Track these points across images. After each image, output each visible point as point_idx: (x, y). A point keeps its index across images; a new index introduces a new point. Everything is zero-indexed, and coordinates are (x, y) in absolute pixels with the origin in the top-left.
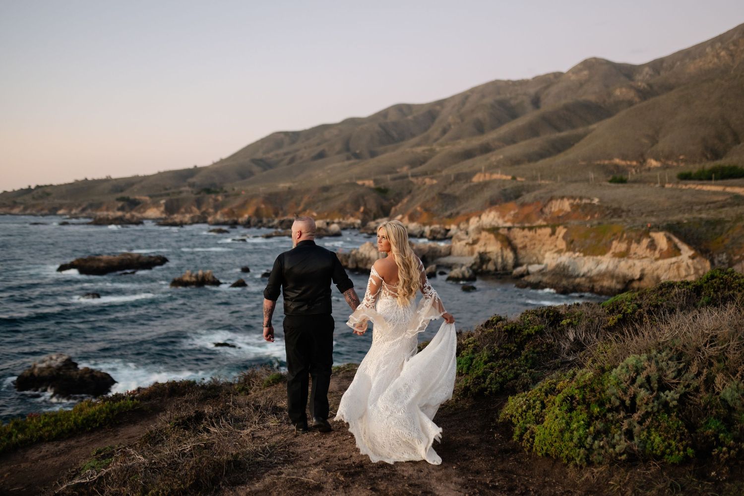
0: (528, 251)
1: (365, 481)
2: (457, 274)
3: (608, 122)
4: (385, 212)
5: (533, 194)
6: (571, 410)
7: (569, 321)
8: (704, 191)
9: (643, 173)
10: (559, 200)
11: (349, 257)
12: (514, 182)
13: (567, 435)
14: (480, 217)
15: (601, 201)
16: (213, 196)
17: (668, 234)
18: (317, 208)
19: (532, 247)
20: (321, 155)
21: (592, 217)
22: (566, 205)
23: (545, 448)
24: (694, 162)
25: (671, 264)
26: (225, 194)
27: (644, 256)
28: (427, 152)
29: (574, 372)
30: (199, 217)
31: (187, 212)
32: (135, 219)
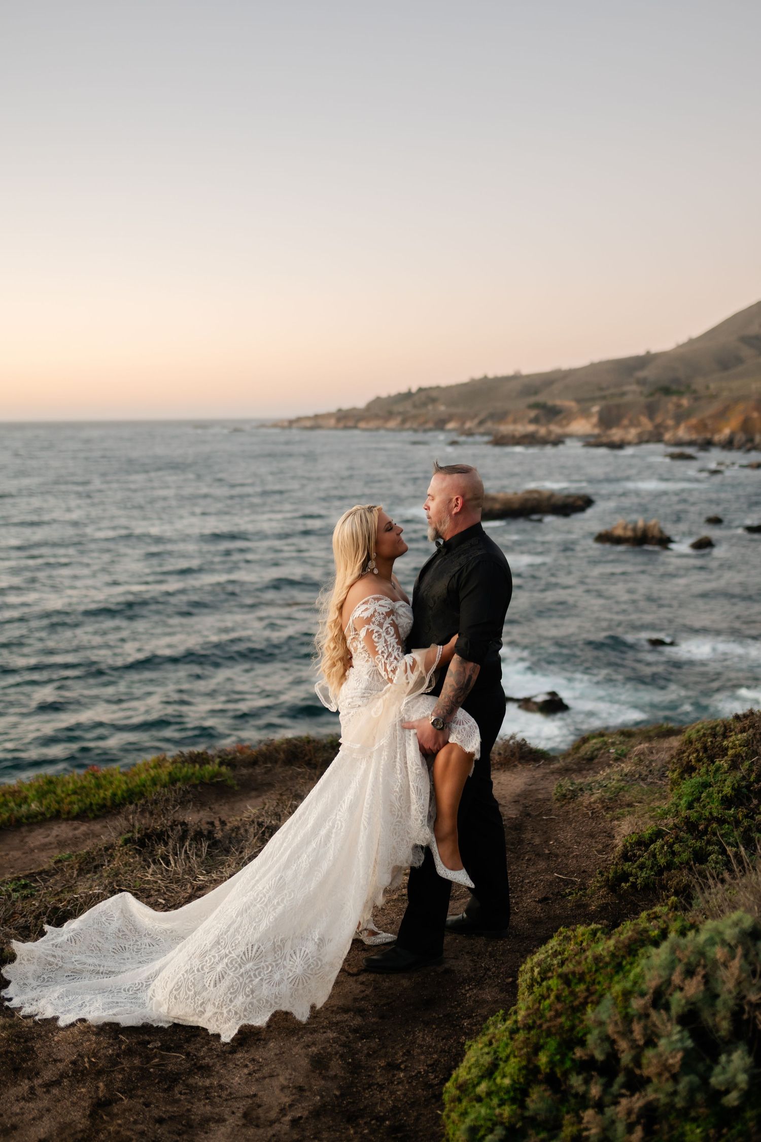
16: (674, 399)
30: (650, 433)
31: (632, 424)
32: (553, 437)
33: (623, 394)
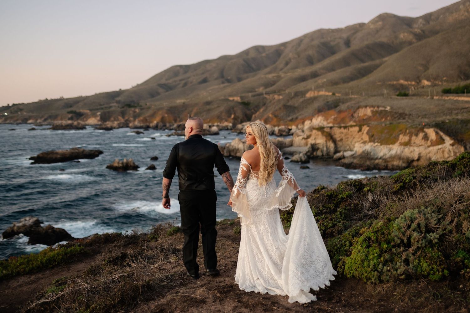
0: (344, 142)
1: (233, 296)
2: (297, 159)
3: (395, 56)
4: (248, 118)
5: (346, 105)
6: (369, 247)
7: (368, 188)
8: (459, 101)
9: (419, 89)
10: (364, 109)
11: (224, 148)
12: (334, 97)
13: (366, 263)
14: (311, 120)
15: (391, 108)
16: (133, 109)
17: (436, 130)
18: (203, 116)
19: (346, 140)
20: (205, 81)
21: (386, 119)
22: (369, 111)
23: (352, 272)
24: (453, 82)
25: (438, 149)
26: (141, 108)
27: (420, 144)
28: (275, 78)
29: (371, 222)
30: (123, 124)
31: (115, 120)
32: (80, 126)
33: (110, 107)
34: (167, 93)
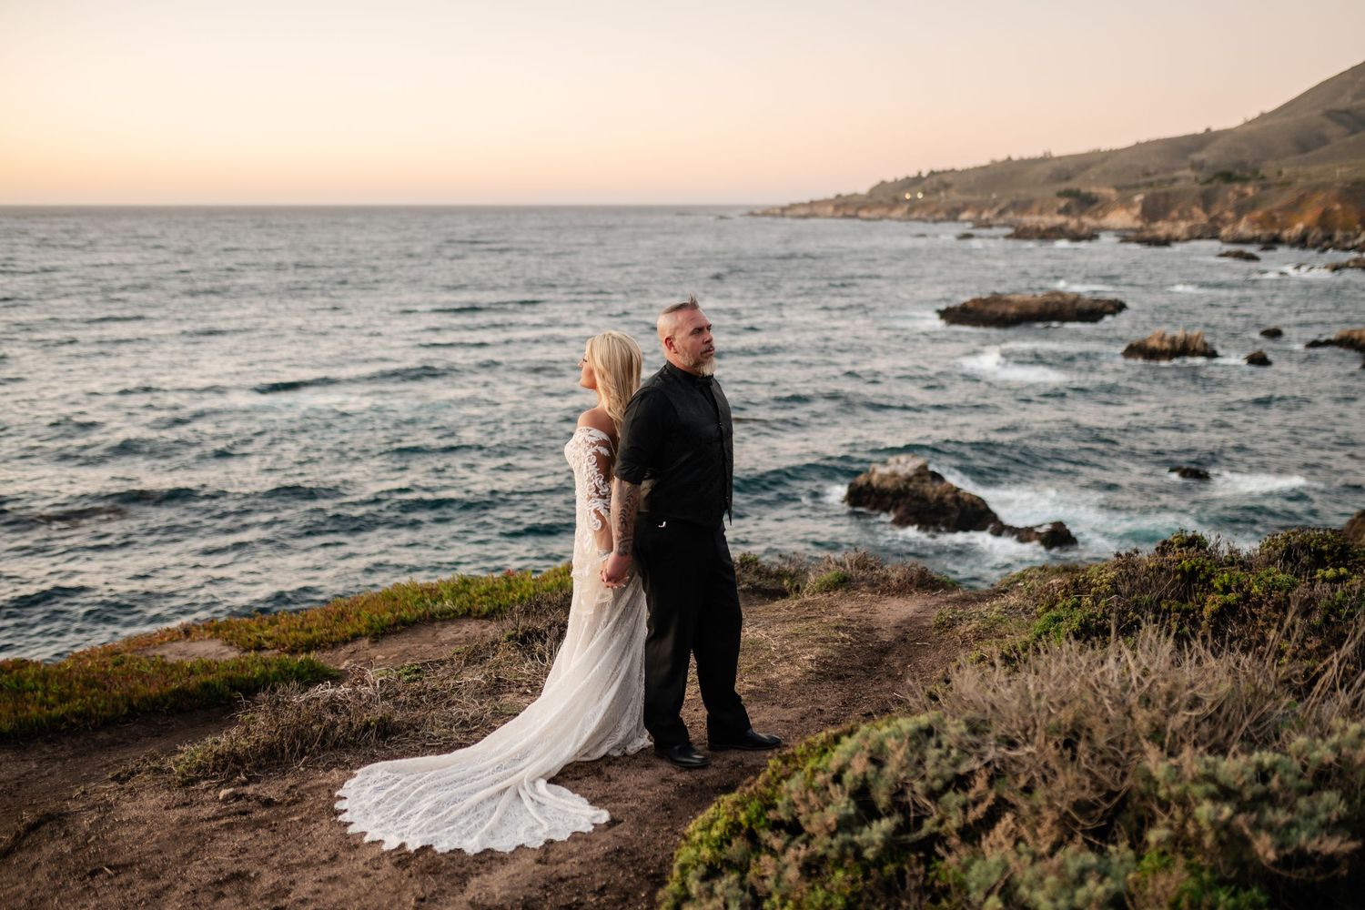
16: (1236, 187)
26: (1262, 182)
30: (1204, 227)
31: (1182, 217)
32: (1085, 230)
33: (1175, 180)
34: (1352, 139)
